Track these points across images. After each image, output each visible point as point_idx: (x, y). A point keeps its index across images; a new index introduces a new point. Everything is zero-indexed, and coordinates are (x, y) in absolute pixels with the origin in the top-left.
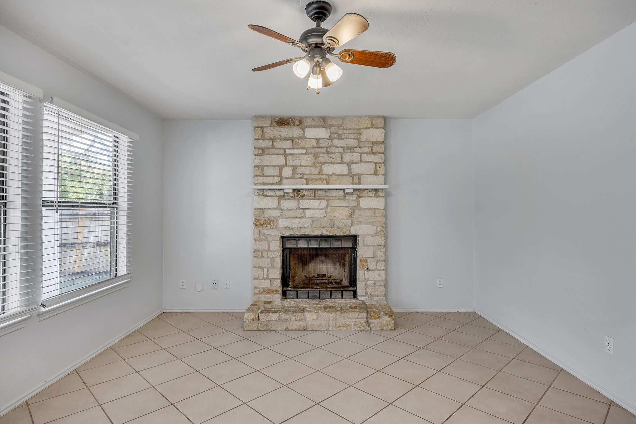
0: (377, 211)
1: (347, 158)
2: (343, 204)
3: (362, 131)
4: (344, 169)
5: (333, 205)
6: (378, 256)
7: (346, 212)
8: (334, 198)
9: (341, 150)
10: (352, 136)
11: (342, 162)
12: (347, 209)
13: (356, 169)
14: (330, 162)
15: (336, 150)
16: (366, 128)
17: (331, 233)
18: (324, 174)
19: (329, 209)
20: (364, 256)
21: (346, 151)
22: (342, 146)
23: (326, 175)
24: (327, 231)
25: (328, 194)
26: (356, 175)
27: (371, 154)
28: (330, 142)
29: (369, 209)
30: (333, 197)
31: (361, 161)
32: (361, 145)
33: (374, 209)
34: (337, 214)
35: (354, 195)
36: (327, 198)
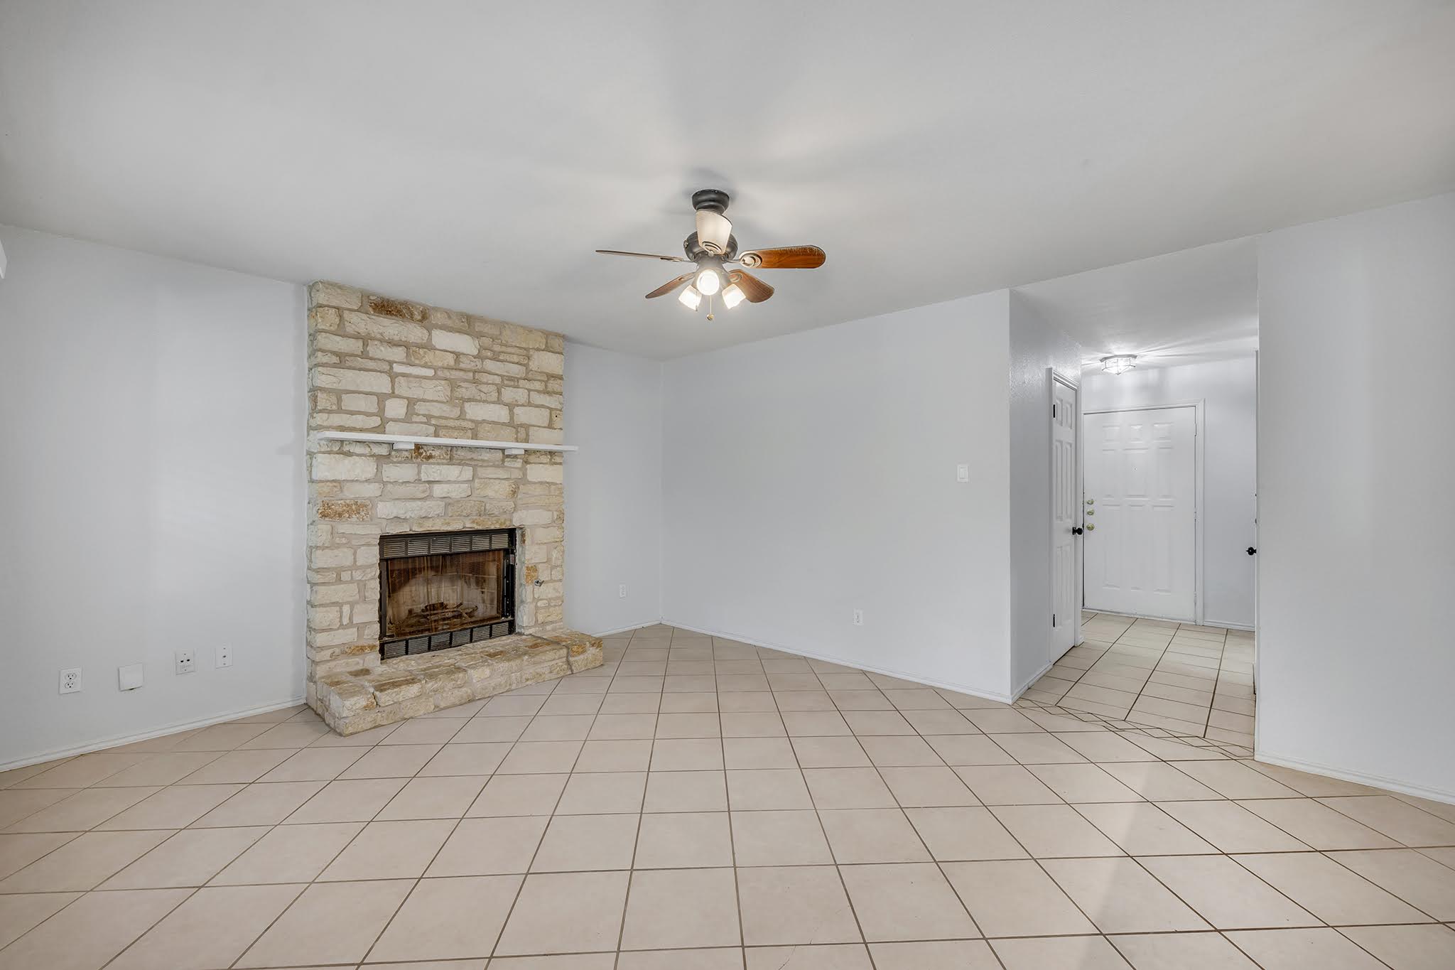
0: (553, 487)
1: (508, 394)
2: (501, 473)
3: (531, 353)
4: (501, 414)
5: (484, 475)
6: (553, 558)
7: (506, 487)
8: (485, 464)
9: (498, 380)
10: (515, 359)
11: (499, 401)
12: (507, 483)
13: (523, 415)
14: (478, 398)
15: (491, 378)
16: (538, 350)
17: (480, 525)
18: (467, 420)
19: (477, 483)
20: (533, 561)
21: (506, 382)
22: (500, 373)
23: (472, 421)
24: (473, 522)
25: (475, 456)
26: (521, 425)
27: (544, 393)
28: (478, 362)
29: (541, 483)
30: (483, 461)
31: (529, 404)
32: (530, 376)
33: (548, 483)
34: (490, 493)
35: (519, 460)
36: (473, 463)
